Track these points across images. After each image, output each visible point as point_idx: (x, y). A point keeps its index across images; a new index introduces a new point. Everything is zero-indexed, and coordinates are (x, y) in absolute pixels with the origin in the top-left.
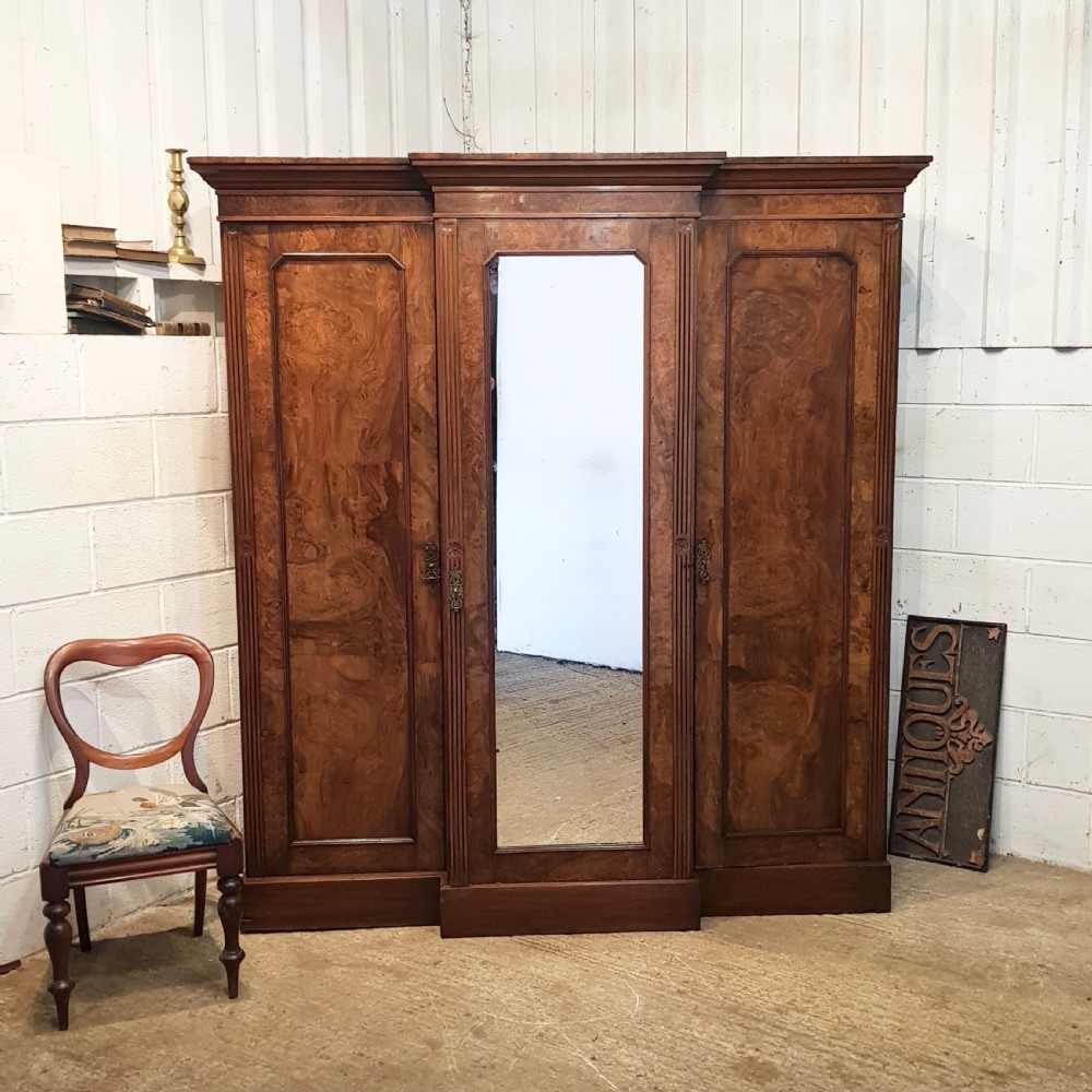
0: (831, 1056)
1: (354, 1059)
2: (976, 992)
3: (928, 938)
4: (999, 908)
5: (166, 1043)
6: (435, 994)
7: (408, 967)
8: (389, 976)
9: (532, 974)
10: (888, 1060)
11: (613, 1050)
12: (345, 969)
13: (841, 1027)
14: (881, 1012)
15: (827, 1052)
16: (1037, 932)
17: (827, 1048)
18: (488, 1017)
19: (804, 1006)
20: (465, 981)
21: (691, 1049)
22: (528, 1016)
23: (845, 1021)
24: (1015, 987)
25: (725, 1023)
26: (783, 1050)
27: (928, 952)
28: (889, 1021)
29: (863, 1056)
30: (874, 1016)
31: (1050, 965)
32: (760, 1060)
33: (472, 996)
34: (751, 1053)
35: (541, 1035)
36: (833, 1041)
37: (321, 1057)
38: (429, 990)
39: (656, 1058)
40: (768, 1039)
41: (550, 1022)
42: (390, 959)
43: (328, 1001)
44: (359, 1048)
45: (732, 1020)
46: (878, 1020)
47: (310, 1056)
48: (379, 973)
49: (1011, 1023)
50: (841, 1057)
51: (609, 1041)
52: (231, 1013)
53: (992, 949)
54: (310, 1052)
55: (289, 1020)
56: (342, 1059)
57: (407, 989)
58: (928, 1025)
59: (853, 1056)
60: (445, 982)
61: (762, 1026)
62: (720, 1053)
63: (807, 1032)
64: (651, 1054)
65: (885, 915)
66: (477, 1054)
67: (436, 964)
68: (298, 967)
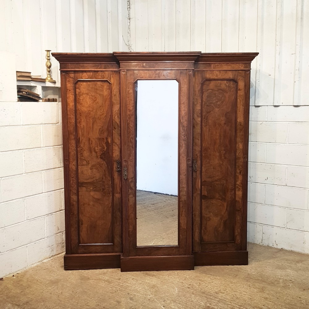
0: (231, 306)
1: (96, 306)
2: (272, 288)
3: (259, 272)
4: (278, 264)
5: (43, 301)
6: (119, 288)
7: (111, 280)
8: (106, 283)
9: (146, 282)
10: (247, 307)
11: (169, 304)
12: (94, 280)
13: (234, 298)
14: (245, 293)
15: (230, 305)
16: (289, 271)
17: (230, 304)
18: (134, 294)
19: (223, 291)
20: (128, 284)
21: (191, 304)
22: (145, 294)
23: (235, 296)
24: (283, 286)
25: (201, 296)
26: (217, 304)
27: (259, 276)
28: (248, 296)
29: (240, 306)
30: (243, 294)
31: (293, 280)
32: (211, 307)
33: (130, 288)
34: (208, 305)
35: (149, 300)
36: (232, 302)
37: (87, 305)
38: (117, 287)
39: (182, 306)
40: (213, 301)
41: (151, 296)
42: (106, 278)
43: (89, 290)
44: (98, 303)
45: (203, 296)
46: (244, 296)
47: (84, 305)
48: (103, 282)
49: (282, 297)
50: (234, 306)
51: (168, 301)
52: (62, 293)
53: (277, 275)
54: (84, 304)
55: (78, 295)
56: (93, 306)
57: (111, 286)
58: (258, 297)
59: (237, 306)
60: (122, 284)
61: (211, 297)
62: (200, 305)
63: (224, 299)
64: (180, 305)
65: (246, 266)
66: (131, 305)
67: (119, 279)
68: (81, 280)
